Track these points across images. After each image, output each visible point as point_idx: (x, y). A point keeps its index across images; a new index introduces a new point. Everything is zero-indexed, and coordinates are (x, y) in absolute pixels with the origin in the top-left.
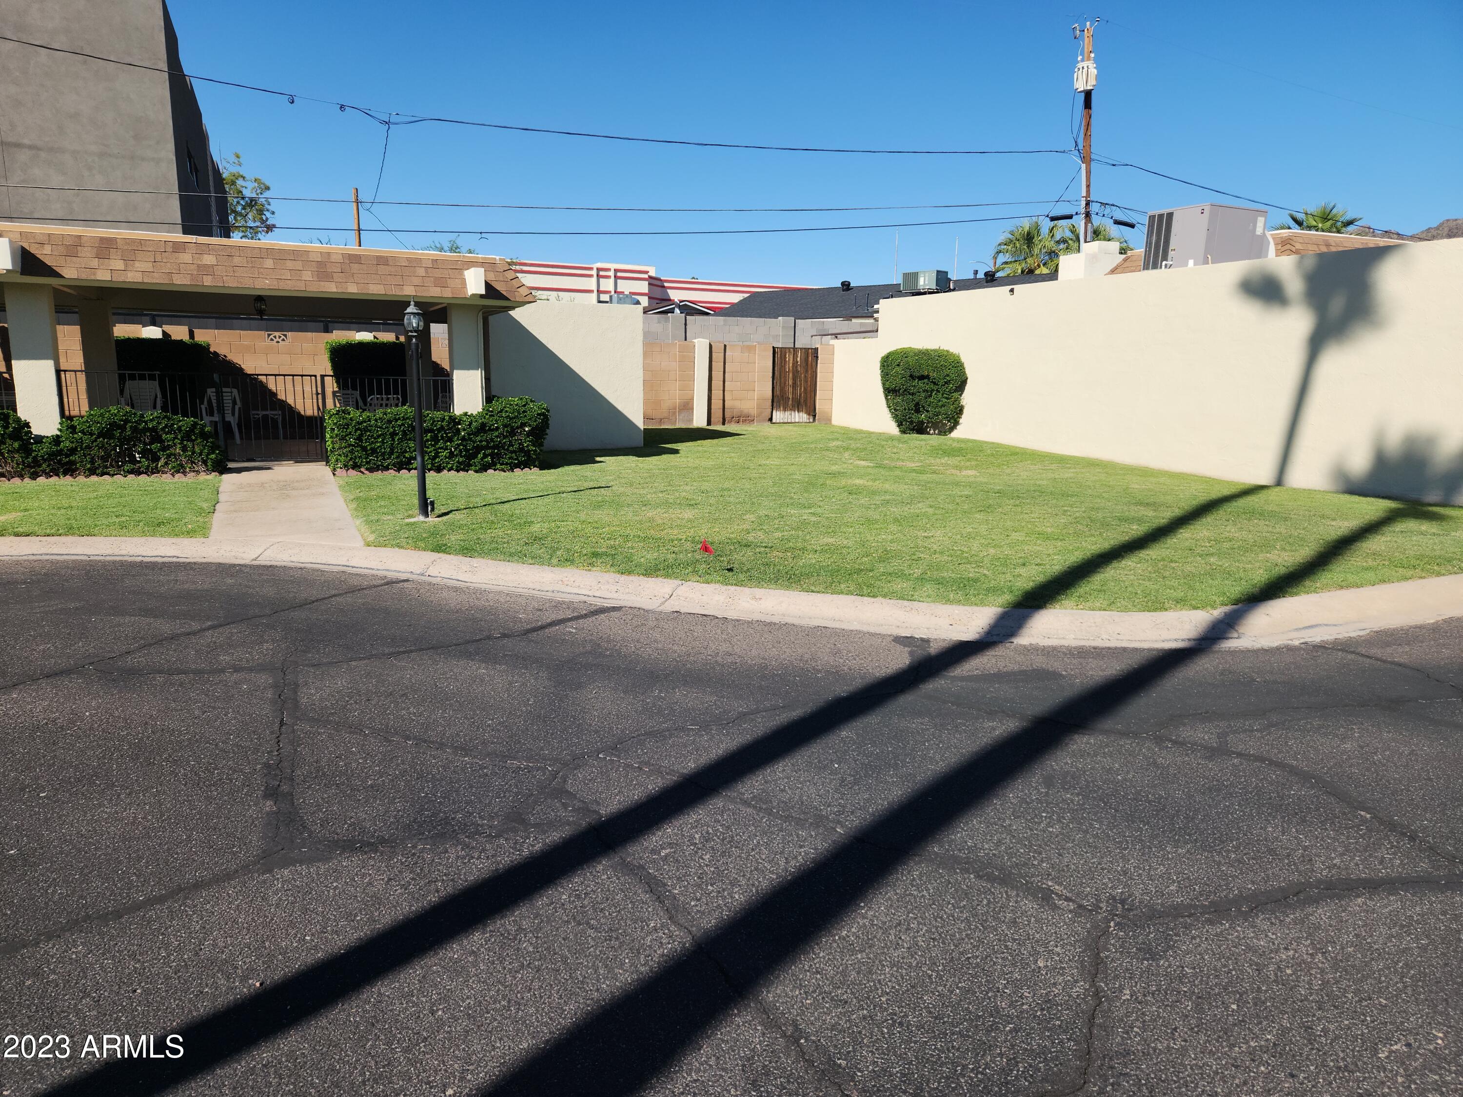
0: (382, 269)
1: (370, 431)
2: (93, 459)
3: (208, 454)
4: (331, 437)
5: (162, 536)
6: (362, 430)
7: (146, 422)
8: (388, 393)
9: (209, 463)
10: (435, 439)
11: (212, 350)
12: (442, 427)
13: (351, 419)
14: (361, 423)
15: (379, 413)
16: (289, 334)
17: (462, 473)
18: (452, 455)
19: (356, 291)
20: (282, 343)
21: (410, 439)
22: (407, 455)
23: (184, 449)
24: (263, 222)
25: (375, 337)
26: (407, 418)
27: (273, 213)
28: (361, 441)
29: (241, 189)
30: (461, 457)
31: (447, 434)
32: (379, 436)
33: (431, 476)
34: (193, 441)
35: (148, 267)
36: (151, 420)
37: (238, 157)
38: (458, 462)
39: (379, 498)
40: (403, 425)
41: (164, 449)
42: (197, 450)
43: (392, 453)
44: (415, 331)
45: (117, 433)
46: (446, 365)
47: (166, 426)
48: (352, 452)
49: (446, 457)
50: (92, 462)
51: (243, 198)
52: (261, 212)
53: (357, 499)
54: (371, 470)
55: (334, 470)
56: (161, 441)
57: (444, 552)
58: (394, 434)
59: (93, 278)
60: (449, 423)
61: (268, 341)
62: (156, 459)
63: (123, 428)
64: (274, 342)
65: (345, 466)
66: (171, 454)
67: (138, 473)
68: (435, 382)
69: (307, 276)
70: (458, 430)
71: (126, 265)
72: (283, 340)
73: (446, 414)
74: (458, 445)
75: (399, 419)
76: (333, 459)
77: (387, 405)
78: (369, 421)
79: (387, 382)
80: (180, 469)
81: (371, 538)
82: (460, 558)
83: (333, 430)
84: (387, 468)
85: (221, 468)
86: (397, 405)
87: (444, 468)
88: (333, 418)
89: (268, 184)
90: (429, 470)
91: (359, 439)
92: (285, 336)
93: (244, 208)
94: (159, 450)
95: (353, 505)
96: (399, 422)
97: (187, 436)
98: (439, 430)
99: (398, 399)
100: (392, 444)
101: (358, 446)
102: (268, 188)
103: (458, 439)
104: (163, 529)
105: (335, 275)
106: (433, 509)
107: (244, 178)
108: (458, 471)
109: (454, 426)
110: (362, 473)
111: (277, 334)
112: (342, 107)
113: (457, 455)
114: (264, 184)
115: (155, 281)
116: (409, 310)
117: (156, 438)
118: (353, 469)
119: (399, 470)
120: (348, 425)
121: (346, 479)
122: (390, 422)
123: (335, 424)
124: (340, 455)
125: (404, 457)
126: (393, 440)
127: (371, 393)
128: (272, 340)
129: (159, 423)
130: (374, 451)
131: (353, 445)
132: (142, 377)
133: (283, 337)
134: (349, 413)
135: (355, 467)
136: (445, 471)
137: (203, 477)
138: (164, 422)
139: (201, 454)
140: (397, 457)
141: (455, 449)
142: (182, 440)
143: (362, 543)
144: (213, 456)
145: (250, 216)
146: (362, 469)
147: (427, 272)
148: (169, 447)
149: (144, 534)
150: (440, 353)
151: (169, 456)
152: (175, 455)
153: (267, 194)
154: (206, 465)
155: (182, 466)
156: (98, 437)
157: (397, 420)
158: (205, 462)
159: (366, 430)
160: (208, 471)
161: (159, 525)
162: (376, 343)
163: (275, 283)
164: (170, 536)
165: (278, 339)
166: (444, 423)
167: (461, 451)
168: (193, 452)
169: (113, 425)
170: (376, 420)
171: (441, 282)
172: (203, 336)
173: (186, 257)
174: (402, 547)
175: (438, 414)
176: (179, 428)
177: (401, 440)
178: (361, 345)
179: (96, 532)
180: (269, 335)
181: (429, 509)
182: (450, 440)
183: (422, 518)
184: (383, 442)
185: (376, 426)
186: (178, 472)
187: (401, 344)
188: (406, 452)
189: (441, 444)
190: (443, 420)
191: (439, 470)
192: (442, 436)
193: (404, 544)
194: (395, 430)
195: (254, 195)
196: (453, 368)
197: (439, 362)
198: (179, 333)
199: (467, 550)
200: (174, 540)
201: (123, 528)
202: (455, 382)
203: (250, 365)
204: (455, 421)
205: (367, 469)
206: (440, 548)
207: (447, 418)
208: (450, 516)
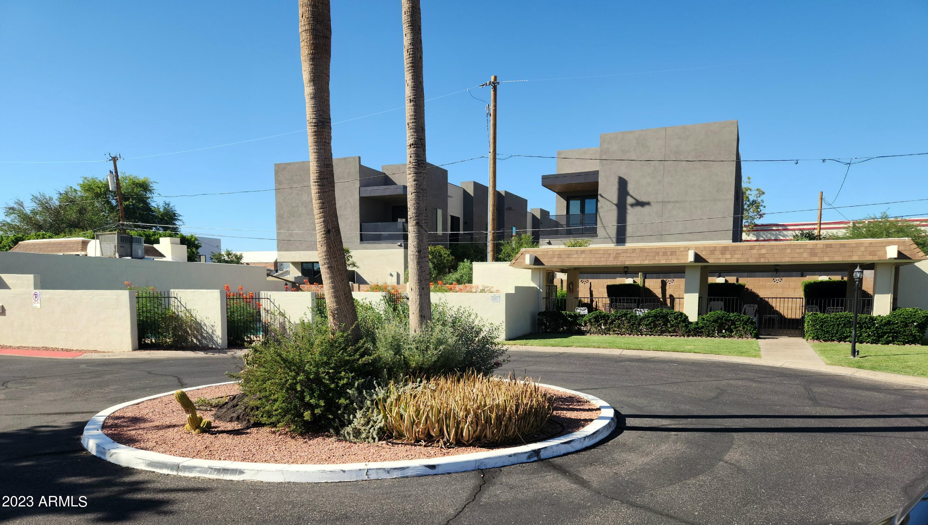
0: (842, 249)
1: (827, 323)
2: (709, 331)
3: (753, 331)
4: (808, 325)
5: (744, 356)
6: (823, 322)
7: (730, 317)
8: (838, 305)
9: (753, 334)
10: (861, 327)
11: (746, 287)
12: (865, 322)
13: (818, 317)
14: (824, 319)
15: (833, 315)
16: (784, 279)
17: (874, 345)
18: (869, 336)
19: (828, 260)
20: (779, 283)
21: (847, 327)
22: (845, 335)
23: (744, 328)
24: (758, 212)
25: (829, 278)
26: (847, 317)
27: (765, 207)
28: (822, 327)
29: (748, 196)
30: (875, 337)
31: (868, 325)
32: (831, 325)
33: (857, 344)
34: (747, 325)
35: (739, 256)
36: (732, 316)
37: (749, 179)
38: (873, 339)
39: (830, 350)
40: (844, 320)
41: (736, 328)
42: (748, 328)
43: (837, 333)
44: (858, 279)
45: (719, 321)
46: (870, 292)
47: (738, 319)
48: (817, 332)
49: (866, 336)
50: (709, 332)
51: (749, 201)
52: (758, 207)
53: (821, 350)
54: (825, 341)
55: (807, 340)
56: (735, 325)
57: (862, 368)
58: (838, 325)
59: (719, 262)
60: (870, 320)
61: (773, 283)
62: (732, 332)
63: (722, 319)
64: (776, 283)
65: (813, 338)
66: (738, 330)
67: (724, 337)
68: (864, 301)
69: (805, 255)
70: (874, 324)
71: (732, 256)
72: (780, 281)
73: (869, 315)
74: (874, 331)
75: (843, 317)
76: (807, 335)
77: (836, 312)
78: (827, 318)
79: (838, 301)
80: (741, 336)
81: (829, 362)
82: (870, 371)
83: (809, 322)
84: (834, 340)
85: (757, 337)
86: (841, 312)
87: (864, 342)
88: (810, 317)
89: (764, 191)
90: (857, 342)
91: (822, 326)
92: (782, 279)
93: (749, 206)
94: (734, 328)
95: (819, 352)
96: (843, 319)
97: (745, 323)
98: (863, 323)
99: (842, 309)
100: (837, 329)
101: (821, 329)
102: (763, 193)
103: (874, 328)
104: (743, 354)
105: (818, 254)
106: (858, 354)
107: (751, 190)
108: (872, 343)
109: (872, 321)
110: (821, 342)
111: (777, 279)
112: (824, 160)
113: (872, 336)
114: (762, 191)
115: (741, 262)
116: (856, 270)
117: (734, 323)
118: (817, 340)
119: (839, 342)
120: (817, 320)
121: (813, 344)
122: (838, 319)
123: (810, 319)
124: (811, 333)
125: (843, 335)
126: (838, 327)
127: (829, 306)
128: (775, 281)
129: (735, 318)
130: (828, 332)
131: (818, 329)
132: (718, 300)
133: (780, 280)
134: (818, 315)
135: (818, 339)
136: (865, 343)
137: (750, 340)
138: (737, 317)
139: (750, 330)
140: (840, 335)
141: (872, 333)
142: (743, 325)
143: (825, 364)
144: (755, 332)
145: (751, 210)
146: (821, 340)
147: (866, 249)
148: (738, 327)
149: (737, 355)
150: (868, 286)
151: (737, 331)
152: (739, 330)
153: (763, 197)
154: (752, 335)
155: (742, 335)
156: (712, 322)
157: (841, 318)
158: (751, 334)
159: (825, 322)
160: (752, 337)
161: (742, 353)
162: (830, 282)
163: (790, 259)
164: (747, 356)
165: (777, 281)
166: (867, 320)
167: (874, 334)
168: (747, 330)
169: (719, 318)
170: (831, 318)
171: (873, 253)
172: (742, 281)
173: (755, 251)
174: (843, 366)
175: (864, 316)
176: (743, 320)
177: (842, 327)
178: (822, 283)
179: (721, 353)
180: (773, 279)
181: (856, 354)
182: (869, 328)
183: (852, 357)
184: (833, 328)
185: (831, 321)
186: (740, 337)
187: (845, 281)
188: (844, 333)
189: (864, 330)
190: (866, 318)
191: (861, 342)
192: (865, 327)
193: (844, 365)
194: (840, 323)
195: (755, 199)
196: (874, 294)
197: (866, 290)
198: (732, 280)
199: (873, 368)
200: (749, 358)
201: (730, 353)
202: (875, 300)
203: (762, 293)
204: (873, 319)
205: (824, 340)
206: (860, 367)
207: (868, 317)
208: (866, 357)
